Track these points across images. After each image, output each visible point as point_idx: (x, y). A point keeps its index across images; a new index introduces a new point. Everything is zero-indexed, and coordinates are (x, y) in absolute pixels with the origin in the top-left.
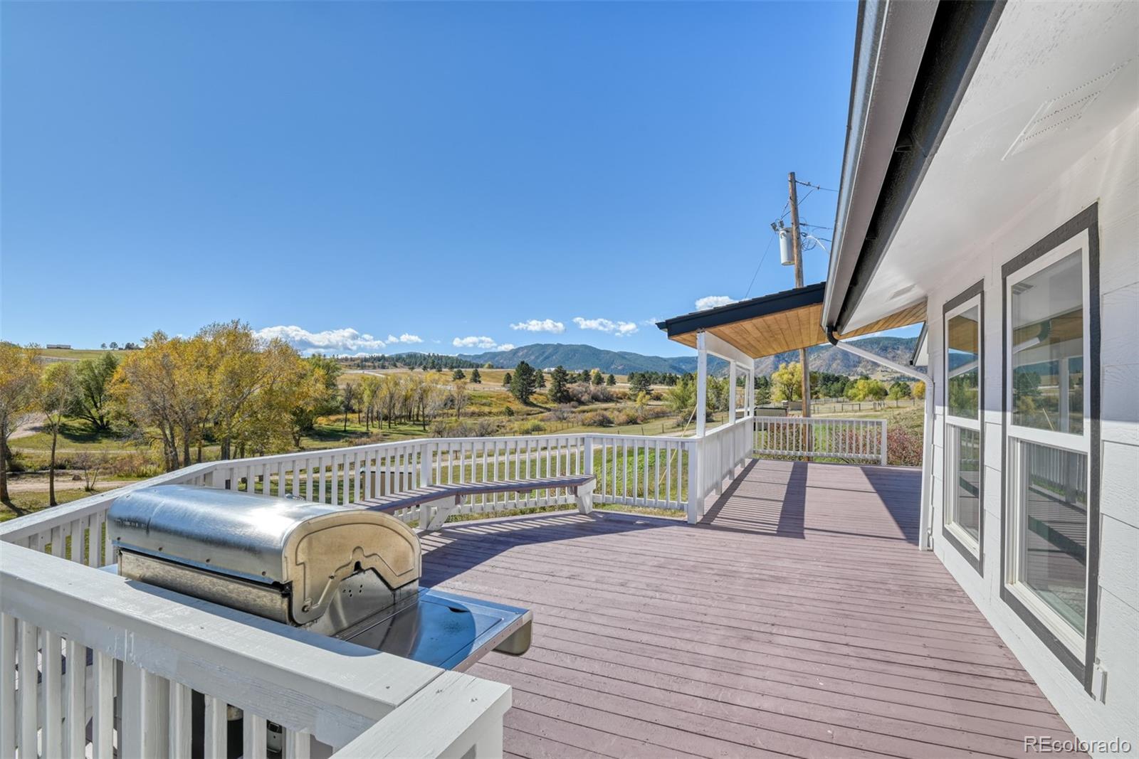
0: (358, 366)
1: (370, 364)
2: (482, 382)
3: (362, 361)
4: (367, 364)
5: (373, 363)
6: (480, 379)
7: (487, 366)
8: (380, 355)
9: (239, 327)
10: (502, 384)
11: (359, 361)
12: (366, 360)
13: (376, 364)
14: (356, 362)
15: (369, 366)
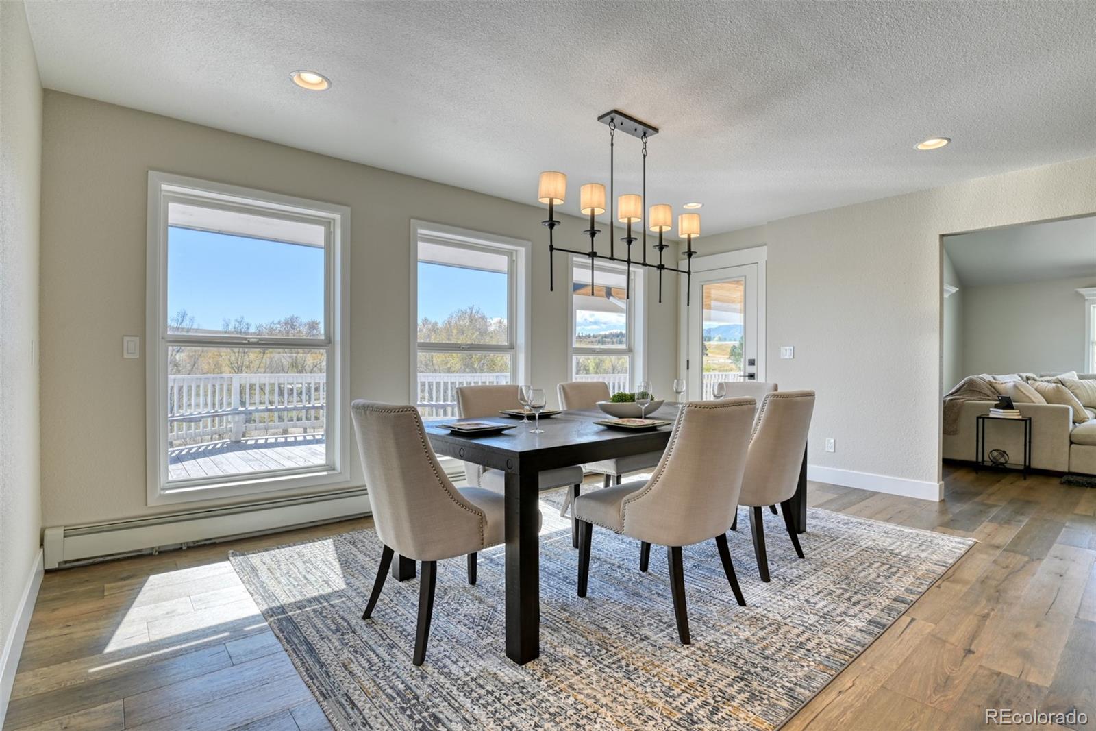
0: (599, 342)
1: (609, 340)
2: (709, 355)
3: (602, 338)
4: (607, 340)
5: (612, 339)
6: (707, 352)
7: (716, 339)
8: (619, 332)
9: (474, 311)
10: (728, 356)
11: (600, 338)
12: (606, 336)
13: (615, 340)
14: (597, 339)
15: (608, 342)
